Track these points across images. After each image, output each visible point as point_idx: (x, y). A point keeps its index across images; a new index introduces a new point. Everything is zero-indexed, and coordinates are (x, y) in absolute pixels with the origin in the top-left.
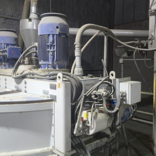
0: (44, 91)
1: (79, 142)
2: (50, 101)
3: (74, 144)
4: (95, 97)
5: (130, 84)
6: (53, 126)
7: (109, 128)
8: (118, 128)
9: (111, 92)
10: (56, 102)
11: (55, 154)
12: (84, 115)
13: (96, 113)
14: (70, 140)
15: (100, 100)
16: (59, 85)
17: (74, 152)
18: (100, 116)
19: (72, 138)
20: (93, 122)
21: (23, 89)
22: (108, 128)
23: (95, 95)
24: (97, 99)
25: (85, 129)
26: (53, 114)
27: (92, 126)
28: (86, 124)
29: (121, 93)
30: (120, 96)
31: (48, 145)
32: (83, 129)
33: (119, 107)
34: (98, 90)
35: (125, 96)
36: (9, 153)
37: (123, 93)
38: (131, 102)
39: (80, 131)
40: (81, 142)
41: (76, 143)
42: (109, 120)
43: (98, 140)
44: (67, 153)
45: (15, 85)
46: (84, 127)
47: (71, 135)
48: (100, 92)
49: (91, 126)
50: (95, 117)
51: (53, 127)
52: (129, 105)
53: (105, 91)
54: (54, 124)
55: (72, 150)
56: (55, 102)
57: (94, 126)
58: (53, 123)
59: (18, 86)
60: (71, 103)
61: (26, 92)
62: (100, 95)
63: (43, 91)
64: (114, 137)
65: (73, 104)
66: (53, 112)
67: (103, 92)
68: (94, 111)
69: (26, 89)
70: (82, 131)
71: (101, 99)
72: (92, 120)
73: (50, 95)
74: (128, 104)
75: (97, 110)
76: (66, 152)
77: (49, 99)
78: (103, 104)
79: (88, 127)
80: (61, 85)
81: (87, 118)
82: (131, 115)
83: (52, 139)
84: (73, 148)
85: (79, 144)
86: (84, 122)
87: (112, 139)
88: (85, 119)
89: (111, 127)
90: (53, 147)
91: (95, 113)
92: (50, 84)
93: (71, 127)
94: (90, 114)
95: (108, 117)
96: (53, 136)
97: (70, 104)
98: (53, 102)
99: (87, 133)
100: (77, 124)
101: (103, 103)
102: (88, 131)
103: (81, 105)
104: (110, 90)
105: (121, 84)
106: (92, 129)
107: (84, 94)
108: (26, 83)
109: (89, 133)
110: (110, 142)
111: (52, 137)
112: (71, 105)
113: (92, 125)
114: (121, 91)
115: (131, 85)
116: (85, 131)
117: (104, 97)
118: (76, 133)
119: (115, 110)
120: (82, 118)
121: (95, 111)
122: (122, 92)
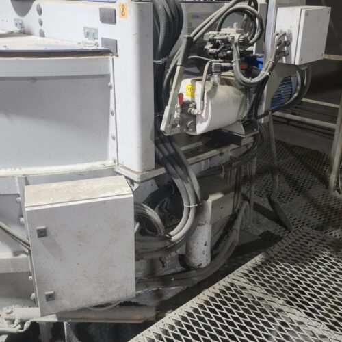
0: (87, 31)
1: (172, 151)
2: (101, 55)
3: (161, 156)
4: (212, 48)
5: (304, 11)
6: (113, 114)
7: (242, 121)
8: (262, 121)
9: (253, 36)
10: (118, 56)
11: (120, 174)
12: (186, 88)
13: (215, 85)
14: (153, 145)
15: (225, 54)
16: (123, 11)
17: (162, 171)
18: (224, 91)
19: (156, 144)
20: (205, 106)
21: (36, 28)
22: (238, 121)
23: (213, 41)
24: (217, 53)
25: (188, 120)
26: (111, 87)
27: (203, 115)
28: (189, 109)
29: (278, 34)
30: (276, 44)
31: (104, 156)
32: (182, 122)
33: (271, 70)
34: (222, 29)
35: (288, 44)
36: (18, 169)
37: (285, 34)
38: (301, 59)
39: (174, 126)
40: (176, 153)
41: (167, 153)
42: (243, 103)
43: (215, 151)
44: (145, 173)
45: (15, 20)
46: (185, 116)
47: (155, 136)
48: (226, 34)
49: (199, 113)
50: (212, 94)
51: (112, 118)
52: (294, 65)
53: (238, 32)
54: (113, 109)
55: (156, 168)
56: (114, 57)
57: (207, 115)
58: (112, 107)
59: (22, 21)
60: (155, 59)
61: (42, 35)
62: (225, 41)
63: (85, 28)
64: (249, 147)
65: (160, 62)
66: (112, 82)
67: (232, 34)
68: (208, 79)
69: (42, 28)
70: (178, 126)
71: (229, 52)
72: (203, 99)
73: (102, 38)
74: (293, 63)
75: (215, 78)
76: (144, 170)
77: (100, 48)
78: (232, 63)
79: (194, 117)
80: (128, 8)
81: (193, 96)
82: (296, 95)
83: (112, 143)
84: (159, 163)
85: (171, 155)
86: (185, 106)
87: (245, 150)
88: (186, 98)
89: (246, 119)
90: (115, 162)
91: (211, 85)
92: (101, 9)
93: (155, 118)
94: (199, 86)
95: (242, 96)
96: (114, 138)
97: (151, 61)
98: (110, 58)
99: (191, 130)
100: (167, 109)
101: (232, 59)
102: (194, 126)
103: (179, 63)
104: (250, 31)
105: (280, 10)
106: (203, 121)
107: (187, 36)
108: (40, 12)
109: (195, 130)
110: (239, 157)
111: (111, 139)
112: (154, 63)
113: (204, 111)
114: (278, 30)
115: (307, 14)
116: (187, 126)
117: (236, 45)
118: (166, 128)
119: (260, 75)
120: (181, 96)
121: (212, 80)
122: (281, 31)
